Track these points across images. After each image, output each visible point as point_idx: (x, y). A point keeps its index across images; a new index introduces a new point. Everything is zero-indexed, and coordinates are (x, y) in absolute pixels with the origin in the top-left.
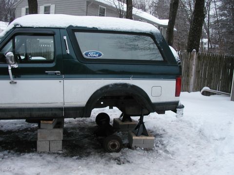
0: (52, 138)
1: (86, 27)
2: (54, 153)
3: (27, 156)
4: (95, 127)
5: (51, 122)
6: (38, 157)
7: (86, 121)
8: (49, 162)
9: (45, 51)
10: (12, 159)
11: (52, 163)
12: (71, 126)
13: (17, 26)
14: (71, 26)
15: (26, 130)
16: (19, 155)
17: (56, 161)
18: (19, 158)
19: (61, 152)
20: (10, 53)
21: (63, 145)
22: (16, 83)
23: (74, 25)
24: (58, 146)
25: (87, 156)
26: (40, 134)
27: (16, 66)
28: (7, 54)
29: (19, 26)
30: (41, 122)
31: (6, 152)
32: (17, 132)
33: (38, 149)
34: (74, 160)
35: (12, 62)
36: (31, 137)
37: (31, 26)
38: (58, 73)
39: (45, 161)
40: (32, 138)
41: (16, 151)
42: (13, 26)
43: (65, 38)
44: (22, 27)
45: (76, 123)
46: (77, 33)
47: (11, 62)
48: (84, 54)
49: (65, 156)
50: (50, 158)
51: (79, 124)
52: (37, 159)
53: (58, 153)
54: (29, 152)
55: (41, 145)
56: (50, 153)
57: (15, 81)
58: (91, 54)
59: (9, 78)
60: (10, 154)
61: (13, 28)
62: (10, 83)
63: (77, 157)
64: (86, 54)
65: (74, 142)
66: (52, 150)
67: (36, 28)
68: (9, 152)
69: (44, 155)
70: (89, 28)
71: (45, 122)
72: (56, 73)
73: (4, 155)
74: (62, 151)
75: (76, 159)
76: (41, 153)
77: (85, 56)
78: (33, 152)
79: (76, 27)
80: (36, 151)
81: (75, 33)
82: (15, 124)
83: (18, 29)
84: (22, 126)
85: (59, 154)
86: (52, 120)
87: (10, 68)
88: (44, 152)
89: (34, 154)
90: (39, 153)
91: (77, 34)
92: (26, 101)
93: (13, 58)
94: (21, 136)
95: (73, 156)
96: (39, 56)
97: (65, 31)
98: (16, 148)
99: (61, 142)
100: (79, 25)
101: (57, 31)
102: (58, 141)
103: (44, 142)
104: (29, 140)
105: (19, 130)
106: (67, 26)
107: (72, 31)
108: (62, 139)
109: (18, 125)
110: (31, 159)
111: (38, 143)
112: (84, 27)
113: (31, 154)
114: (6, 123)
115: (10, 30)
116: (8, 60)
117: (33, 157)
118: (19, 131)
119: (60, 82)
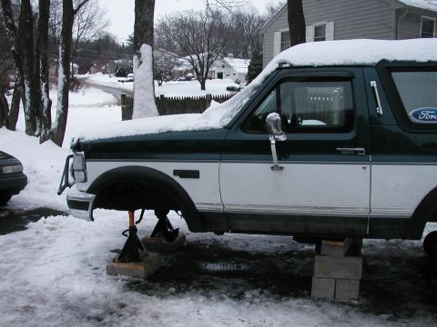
0: (341, 274)
1: (414, 62)
2: (344, 303)
3: (293, 302)
4: (422, 258)
5: (341, 244)
6: (314, 307)
7: (403, 246)
8: (334, 320)
9: (322, 109)
10: (266, 306)
11: (340, 321)
12: (374, 253)
13: (284, 66)
14: (384, 61)
15: (290, 254)
16: (278, 300)
17: (348, 320)
18: (278, 305)
19: (356, 302)
20: (274, 114)
21: (361, 289)
22: (282, 168)
23: (390, 58)
24: (351, 290)
25: (409, 316)
26: (320, 264)
27: (282, 138)
28: (268, 117)
29: (288, 65)
30: (323, 242)
31: (256, 292)
32: (274, 257)
33: (314, 293)
34: (382, 321)
35: (278, 130)
36: (300, 268)
37: (308, 64)
38: (361, 152)
39: (326, 317)
40: (301, 271)
41: (274, 292)
42: (277, 66)
43: (373, 83)
44: (292, 67)
45: (383, 247)
46: (397, 73)
47: (275, 131)
48: (410, 114)
49: (365, 312)
50: (336, 312)
51: (390, 251)
52: (312, 311)
53: (351, 305)
54: (296, 296)
55: (320, 285)
56: (335, 302)
57: (281, 165)
58: (426, 115)
59: (271, 160)
60: (262, 295)
61: (277, 69)
62: (272, 168)
63: (387, 316)
64: (416, 115)
65: (381, 285)
66: (340, 297)
67: (318, 67)
68: (261, 293)
69: (325, 305)
70: (421, 63)
71: (330, 243)
72: (356, 152)
73: (254, 297)
74: (358, 300)
75: (388, 319)
76: (319, 299)
77: (413, 119)
78: (303, 296)
79: (395, 61)
80: (309, 294)
81: (393, 74)
82: (270, 242)
83: (285, 71)
84: (282, 246)
85: (354, 306)
86: (342, 240)
87: (273, 142)
88: (324, 300)
89: (305, 300)
90: (314, 300)
91: (395, 75)
92: (299, 203)
93: (279, 124)
94: (281, 265)
95: (381, 314)
96: (311, 119)
97: (373, 71)
98: (274, 287)
99: (358, 282)
100: (400, 58)
101: (357, 72)
102: (352, 282)
103: (326, 280)
104: (296, 273)
105: (277, 253)
106: (376, 62)
107: (386, 69)
108: (360, 277)
109: (275, 245)
110: (300, 309)
111: (315, 281)
112: (411, 62)
113: (300, 300)
114: (253, 240)
115: (272, 73)
116: (270, 128)
117: (305, 306)
118: (277, 255)
119: (365, 168)
